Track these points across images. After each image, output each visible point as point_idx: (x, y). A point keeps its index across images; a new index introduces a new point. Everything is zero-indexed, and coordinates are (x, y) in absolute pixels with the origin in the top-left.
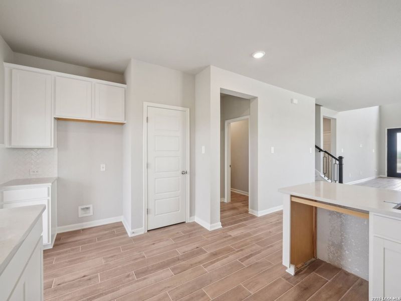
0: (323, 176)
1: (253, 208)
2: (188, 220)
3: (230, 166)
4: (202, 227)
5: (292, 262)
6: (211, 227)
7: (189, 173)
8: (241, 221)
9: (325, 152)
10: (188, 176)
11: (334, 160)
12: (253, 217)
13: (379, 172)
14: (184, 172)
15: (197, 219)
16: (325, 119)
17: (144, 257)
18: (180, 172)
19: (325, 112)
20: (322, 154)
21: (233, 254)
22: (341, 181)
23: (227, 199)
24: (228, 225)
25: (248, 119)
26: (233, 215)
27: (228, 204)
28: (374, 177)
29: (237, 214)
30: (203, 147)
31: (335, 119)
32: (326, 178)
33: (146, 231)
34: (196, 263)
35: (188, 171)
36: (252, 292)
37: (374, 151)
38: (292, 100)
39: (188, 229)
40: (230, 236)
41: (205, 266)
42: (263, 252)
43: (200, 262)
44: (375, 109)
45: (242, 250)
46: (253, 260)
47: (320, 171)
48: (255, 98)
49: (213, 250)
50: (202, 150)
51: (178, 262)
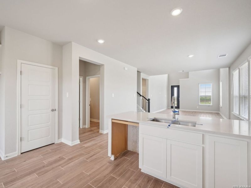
0: (142, 109)
1: (102, 129)
2: (57, 142)
3: (90, 105)
4: (66, 145)
5: (112, 154)
6: (72, 144)
7: (58, 110)
8: (93, 137)
9: (143, 96)
10: (57, 112)
11: (146, 100)
12: (101, 134)
13: (168, 106)
14: (53, 109)
15: (63, 140)
16: (143, 79)
17: (15, 171)
18: (50, 109)
19: (143, 76)
20: (141, 97)
21: (83, 156)
22: (149, 112)
23: (87, 126)
24: (85, 141)
25: (99, 77)
26: (89, 135)
27: (88, 128)
28: (165, 109)
29: (92, 134)
30: (67, 94)
31: (148, 80)
32: (143, 110)
33: (20, 154)
34: (57, 166)
35: (57, 109)
36: (88, 174)
37: (166, 96)
38: (124, 68)
39: (56, 147)
40: (84, 147)
41: (62, 167)
42: (101, 152)
43: (59, 165)
44: (166, 76)
45: (89, 153)
46: (94, 157)
47: (140, 106)
48: (103, 65)
49: (70, 157)
50: (66, 95)
51: (43, 168)
